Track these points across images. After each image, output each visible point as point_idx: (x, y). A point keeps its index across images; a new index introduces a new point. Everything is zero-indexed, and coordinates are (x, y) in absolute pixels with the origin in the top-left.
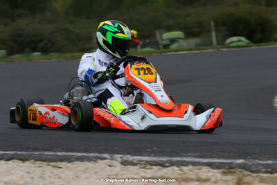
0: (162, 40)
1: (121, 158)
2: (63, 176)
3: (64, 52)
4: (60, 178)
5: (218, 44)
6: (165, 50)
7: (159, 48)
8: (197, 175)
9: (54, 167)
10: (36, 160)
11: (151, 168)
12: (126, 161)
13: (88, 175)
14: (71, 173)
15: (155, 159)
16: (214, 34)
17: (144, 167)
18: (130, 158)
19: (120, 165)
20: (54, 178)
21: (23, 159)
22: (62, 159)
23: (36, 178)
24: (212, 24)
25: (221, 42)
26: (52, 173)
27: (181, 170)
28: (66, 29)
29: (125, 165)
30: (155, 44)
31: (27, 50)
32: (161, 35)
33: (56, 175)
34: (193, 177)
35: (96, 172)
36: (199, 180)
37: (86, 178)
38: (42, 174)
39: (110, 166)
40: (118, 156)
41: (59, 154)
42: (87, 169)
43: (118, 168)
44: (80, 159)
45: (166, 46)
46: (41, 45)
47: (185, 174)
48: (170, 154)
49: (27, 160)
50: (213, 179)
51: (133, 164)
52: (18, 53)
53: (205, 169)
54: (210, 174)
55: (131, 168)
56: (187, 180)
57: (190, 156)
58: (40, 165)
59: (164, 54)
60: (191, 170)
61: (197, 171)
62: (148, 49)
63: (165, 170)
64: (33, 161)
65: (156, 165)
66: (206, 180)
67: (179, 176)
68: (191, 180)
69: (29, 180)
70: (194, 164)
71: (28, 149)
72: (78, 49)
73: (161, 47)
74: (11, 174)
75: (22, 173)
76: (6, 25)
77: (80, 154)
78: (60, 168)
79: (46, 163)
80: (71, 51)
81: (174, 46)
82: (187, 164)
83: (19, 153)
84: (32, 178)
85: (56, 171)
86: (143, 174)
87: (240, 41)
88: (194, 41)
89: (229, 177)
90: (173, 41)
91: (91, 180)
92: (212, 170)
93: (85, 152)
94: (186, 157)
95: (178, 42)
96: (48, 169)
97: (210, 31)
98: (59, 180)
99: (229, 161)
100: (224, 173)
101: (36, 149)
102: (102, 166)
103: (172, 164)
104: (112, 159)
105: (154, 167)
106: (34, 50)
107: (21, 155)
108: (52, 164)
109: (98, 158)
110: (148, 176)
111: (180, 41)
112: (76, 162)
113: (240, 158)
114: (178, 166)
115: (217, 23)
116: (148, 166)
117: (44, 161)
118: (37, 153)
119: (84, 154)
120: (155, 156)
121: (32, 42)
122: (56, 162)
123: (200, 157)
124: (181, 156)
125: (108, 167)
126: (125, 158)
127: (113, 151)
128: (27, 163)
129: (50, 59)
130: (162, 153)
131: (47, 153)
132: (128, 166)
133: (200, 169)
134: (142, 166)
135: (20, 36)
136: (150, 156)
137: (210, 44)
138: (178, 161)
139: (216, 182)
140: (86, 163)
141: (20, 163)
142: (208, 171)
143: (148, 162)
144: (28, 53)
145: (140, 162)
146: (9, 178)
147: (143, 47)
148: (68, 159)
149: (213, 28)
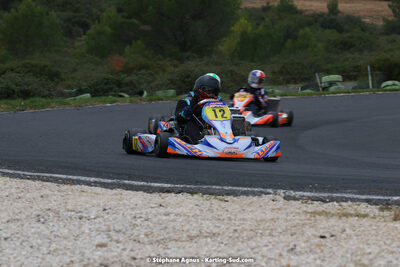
0: (321, 83)
1: (284, 193)
2: (230, 209)
4: (227, 211)
5: (373, 87)
6: (324, 92)
7: (318, 90)
8: (356, 210)
9: (221, 200)
10: (204, 194)
11: (312, 204)
12: (288, 196)
13: (253, 208)
14: (237, 206)
15: (316, 195)
16: (370, 78)
17: (306, 202)
18: (292, 193)
19: (283, 200)
20: (222, 211)
21: (192, 193)
22: (228, 193)
23: (204, 210)
24: (369, 68)
25: (377, 85)
26: (220, 206)
27: (341, 206)
28: (231, 71)
29: (288, 200)
30: (316, 87)
32: (320, 79)
33: (223, 208)
34: (353, 212)
35: (261, 206)
36: (358, 215)
37: (252, 211)
38: (211, 207)
39: (273, 200)
40: (279, 191)
41: (226, 188)
42: (252, 202)
43: (281, 202)
44: (246, 194)
45: (324, 89)
47: (344, 209)
48: (331, 190)
49: (196, 193)
50: (372, 215)
51: (295, 199)
53: (364, 205)
54: (368, 210)
55: (293, 203)
56: (346, 215)
57: (349, 193)
58: (208, 198)
59: (323, 95)
60: (350, 206)
61: (355, 207)
62: (308, 91)
63: (326, 205)
64: (201, 194)
65: (317, 201)
66: (365, 216)
67: (339, 211)
68: (351, 215)
69: (198, 212)
70: (353, 200)
71: (196, 183)
73: (321, 89)
74: (181, 206)
75: (191, 206)
76: (176, 66)
77: (245, 189)
78: (227, 201)
79: (213, 197)
81: (332, 89)
82: (346, 200)
83: (188, 186)
84: (201, 210)
85: (223, 204)
86: (305, 209)
87: (394, 85)
88: (351, 84)
89: (386, 213)
90: (331, 84)
91: (257, 213)
92: (369, 206)
93: (250, 186)
94: (346, 193)
95: (336, 85)
96: (215, 202)
97: (367, 75)
98: (226, 213)
99: (386, 198)
100: (381, 209)
101: (205, 184)
102: (266, 201)
103: (332, 200)
104: (276, 194)
105: (315, 202)
107: (191, 188)
108: (221, 197)
109: (262, 192)
110: (310, 211)
111: (339, 83)
112: (241, 196)
113: (397, 195)
114: (338, 202)
115: (373, 68)
116: (310, 201)
117: (212, 194)
118: (205, 187)
119: (249, 189)
120: (316, 192)
122: (223, 195)
123: (359, 193)
124: (340, 192)
125: (271, 202)
126: (287, 194)
127: (276, 187)
128: (196, 196)
130: (323, 190)
131: (214, 187)
132: (291, 201)
133: (359, 205)
134: (304, 201)
135: (189, 76)
136: (311, 192)
137: (368, 87)
138: (338, 197)
139: (374, 217)
140: (251, 197)
141: (189, 196)
142: (367, 207)
143: (309, 198)
145: (302, 197)
146: (179, 210)
147: (303, 89)
148: (235, 194)
149: (369, 72)
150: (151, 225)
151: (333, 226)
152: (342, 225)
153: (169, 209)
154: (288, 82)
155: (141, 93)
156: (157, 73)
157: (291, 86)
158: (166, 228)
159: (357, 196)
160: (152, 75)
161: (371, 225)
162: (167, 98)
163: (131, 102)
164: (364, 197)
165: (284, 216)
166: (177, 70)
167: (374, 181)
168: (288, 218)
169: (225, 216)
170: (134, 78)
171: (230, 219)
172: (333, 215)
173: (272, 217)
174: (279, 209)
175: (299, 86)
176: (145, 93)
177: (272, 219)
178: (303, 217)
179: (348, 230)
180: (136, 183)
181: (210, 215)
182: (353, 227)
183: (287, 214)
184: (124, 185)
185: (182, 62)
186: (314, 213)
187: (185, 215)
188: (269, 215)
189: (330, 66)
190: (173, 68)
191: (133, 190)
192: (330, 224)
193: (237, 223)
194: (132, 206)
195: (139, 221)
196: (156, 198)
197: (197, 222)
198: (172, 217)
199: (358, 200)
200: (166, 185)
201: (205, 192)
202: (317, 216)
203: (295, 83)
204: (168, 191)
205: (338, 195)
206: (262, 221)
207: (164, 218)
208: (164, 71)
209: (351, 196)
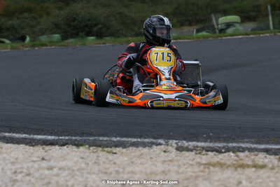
0: (218, 25)
1: (176, 143)
2: (118, 162)
3: (118, 37)
4: (115, 163)
5: (274, 28)
6: (221, 35)
7: (215, 33)
8: (253, 161)
9: (109, 152)
10: (90, 146)
11: (206, 154)
12: (181, 147)
13: (142, 160)
14: (126, 159)
15: (211, 145)
16: (270, 18)
17: (200, 153)
18: (185, 144)
19: (175, 151)
20: (109, 164)
21: (78, 145)
22: (117, 145)
23: (90, 164)
24: (269, 8)
25: (278, 26)
26: (107, 158)
27: (237, 156)
28: (121, 13)
29: (181, 151)
30: (212, 29)
31: (81, 34)
32: (217, 20)
33: (111, 161)
34: (250, 163)
35: (151, 158)
36: (255, 166)
37: (141, 164)
38: (97, 159)
39: (165, 152)
40: (171, 141)
41: (114, 139)
42: (142, 154)
43: (173, 153)
44: (136, 145)
45: (221, 31)
46: (95, 29)
47: (241, 160)
48: (226, 140)
49: (82, 145)
50: (270, 166)
51: (188, 149)
52: (72, 37)
53: (262, 155)
54: (266, 160)
55: (187, 154)
56: (243, 166)
57: (247, 142)
58: (95, 150)
59: (220, 38)
60: (247, 156)
61: (253, 157)
62: (204, 33)
63: (221, 156)
64: (87, 146)
65: (212, 151)
66: (263, 167)
67: (235, 162)
68: (248, 166)
69: (83, 165)
70: (250, 150)
71: (82, 134)
72: (134, 33)
73: (217, 31)
74: (65, 159)
75: (76, 159)
76: (60, 9)
77: (135, 140)
78: (116, 153)
79: (100, 149)
80: (125, 36)
81: (230, 31)
82: (243, 150)
83: (74, 138)
84: (87, 164)
85: (111, 157)
86: (199, 160)
88: (250, 26)
90: (229, 25)
91: (147, 165)
92: (268, 156)
93: (140, 137)
94: (243, 143)
95: (234, 26)
96: (102, 155)
97: (267, 15)
98: (114, 166)
101: (91, 135)
102: (157, 152)
103: (228, 150)
104: (168, 145)
105: (210, 153)
106: (89, 34)
107: (76, 140)
108: (106, 149)
109: (152, 143)
110: (204, 162)
111: (237, 25)
112: (131, 148)
114: (234, 152)
116: (204, 152)
117: (99, 146)
118: (92, 138)
119: (139, 140)
120: (210, 142)
121: (87, 26)
122: (111, 147)
123: (257, 143)
124: (237, 142)
125: (163, 153)
126: (180, 144)
127: (168, 137)
128: (82, 149)
129: (104, 44)
130: (218, 139)
131: (101, 138)
132: (184, 152)
133: (257, 155)
134: (198, 152)
135: (74, 20)
136: (205, 142)
137: (268, 28)
138: (234, 147)
139: (273, 168)
140: (141, 148)
141: (75, 148)
142: (266, 157)
143: (203, 148)
144: (82, 37)
145: (195, 148)
146: (63, 164)
147: (198, 31)
148: (124, 145)
149: (270, 12)
150: (33, 180)
151: (228, 178)
152: (238, 177)
153: (52, 163)
154: (182, 25)
155: (23, 39)
156: (41, 16)
157: (186, 29)
158: (49, 183)
159: (255, 146)
160: (35, 18)
161: (269, 177)
162: (52, 43)
163: (13, 48)
164: (262, 147)
165: (176, 168)
166: (62, 12)
167: (273, 129)
168: (180, 171)
169: (112, 169)
170: (15, 22)
171: (117, 172)
172: (228, 166)
173: (162, 169)
174: (171, 161)
175: (194, 29)
176: (28, 39)
177: (163, 172)
178: (196, 169)
179: (244, 182)
180: (17, 135)
181: (96, 169)
182: (249, 179)
183: (179, 166)
184: (5, 137)
185: (68, 4)
186: (209, 165)
187: (69, 169)
188: (160, 167)
189: (227, 6)
190: (57, 11)
191: (13, 143)
192: (225, 176)
193: (126, 176)
194: (12, 160)
195: (19, 177)
196: (39, 151)
197: (82, 176)
198: (55, 171)
199: (256, 150)
200: (50, 137)
201: (92, 144)
202: (211, 168)
203: (190, 25)
204: (52, 143)
205: (234, 145)
206: (151, 173)
207: (47, 172)
208: (48, 14)
209: (248, 145)
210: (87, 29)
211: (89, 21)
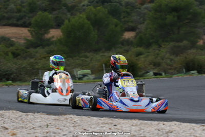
0: (77, 75)
6: (79, 81)
24: (104, 65)
31: (4, 79)
32: (77, 72)
45: (80, 79)
46: (12, 76)
73: (77, 79)
81: (85, 79)
90: (84, 75)
95: (88, 76)
106: (8, 80)
111: (89, 75)
121: (6, 75)
149: (104, 68)
210: (6, 77)
211: (7, 71)
